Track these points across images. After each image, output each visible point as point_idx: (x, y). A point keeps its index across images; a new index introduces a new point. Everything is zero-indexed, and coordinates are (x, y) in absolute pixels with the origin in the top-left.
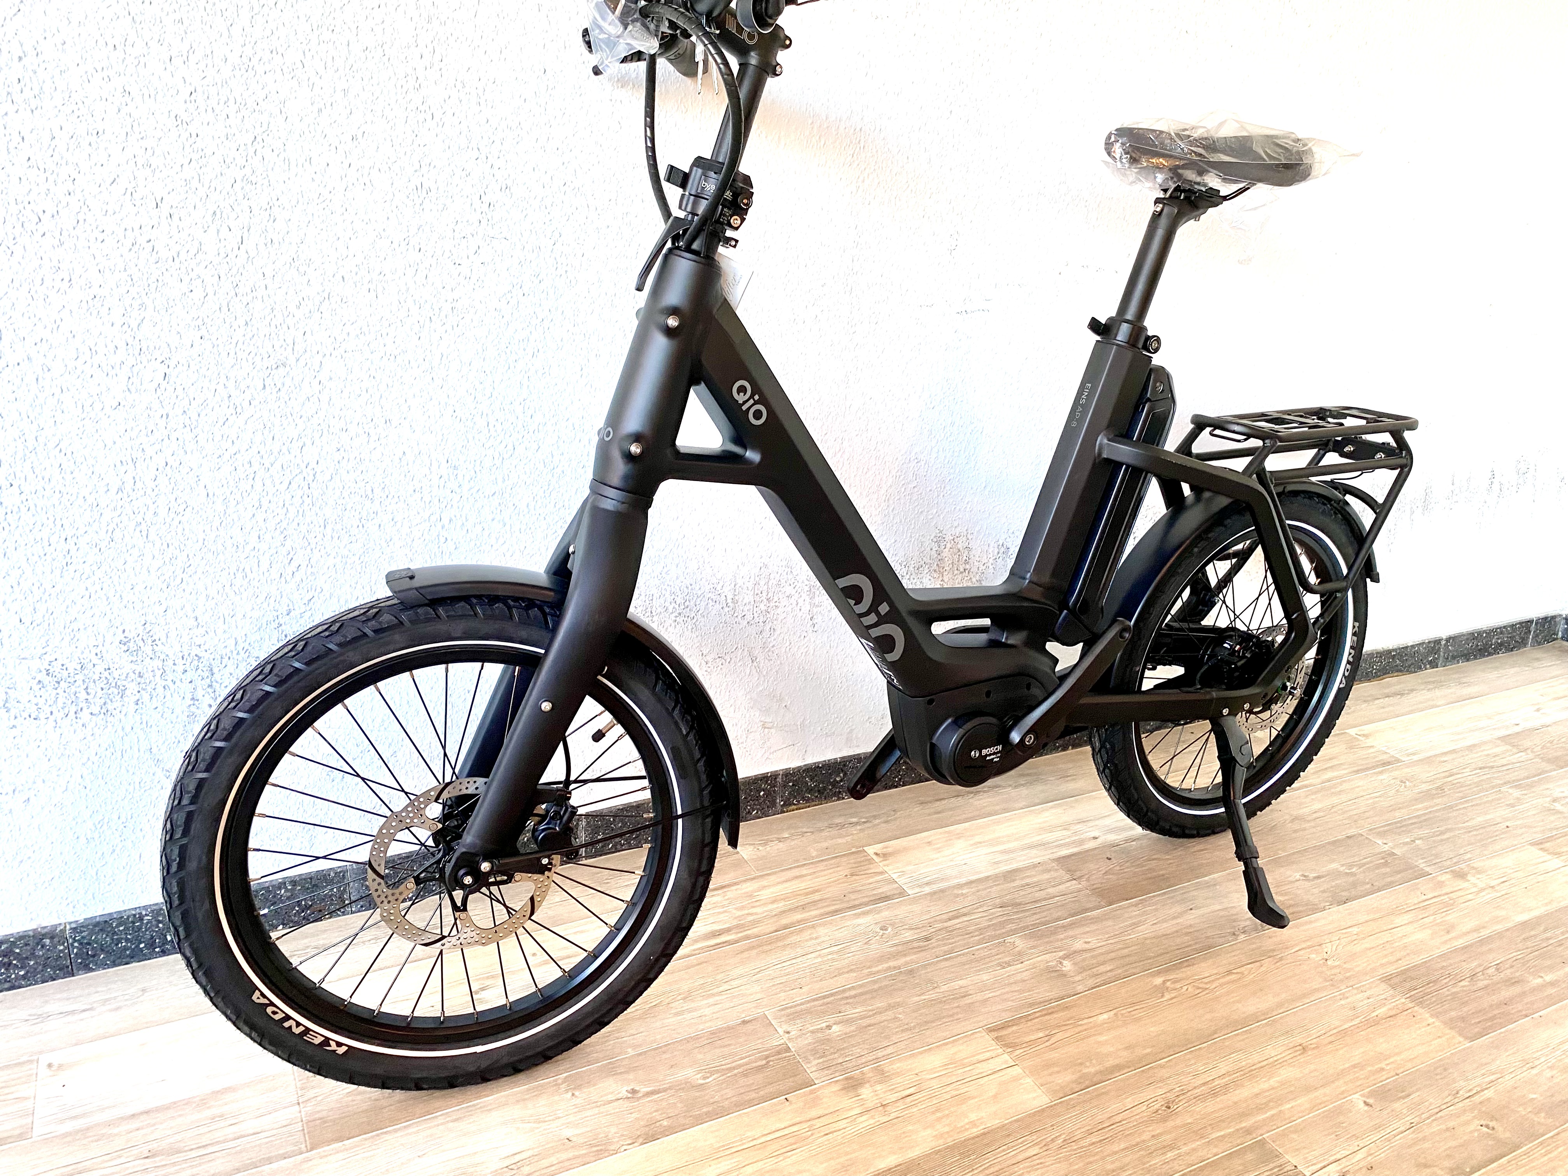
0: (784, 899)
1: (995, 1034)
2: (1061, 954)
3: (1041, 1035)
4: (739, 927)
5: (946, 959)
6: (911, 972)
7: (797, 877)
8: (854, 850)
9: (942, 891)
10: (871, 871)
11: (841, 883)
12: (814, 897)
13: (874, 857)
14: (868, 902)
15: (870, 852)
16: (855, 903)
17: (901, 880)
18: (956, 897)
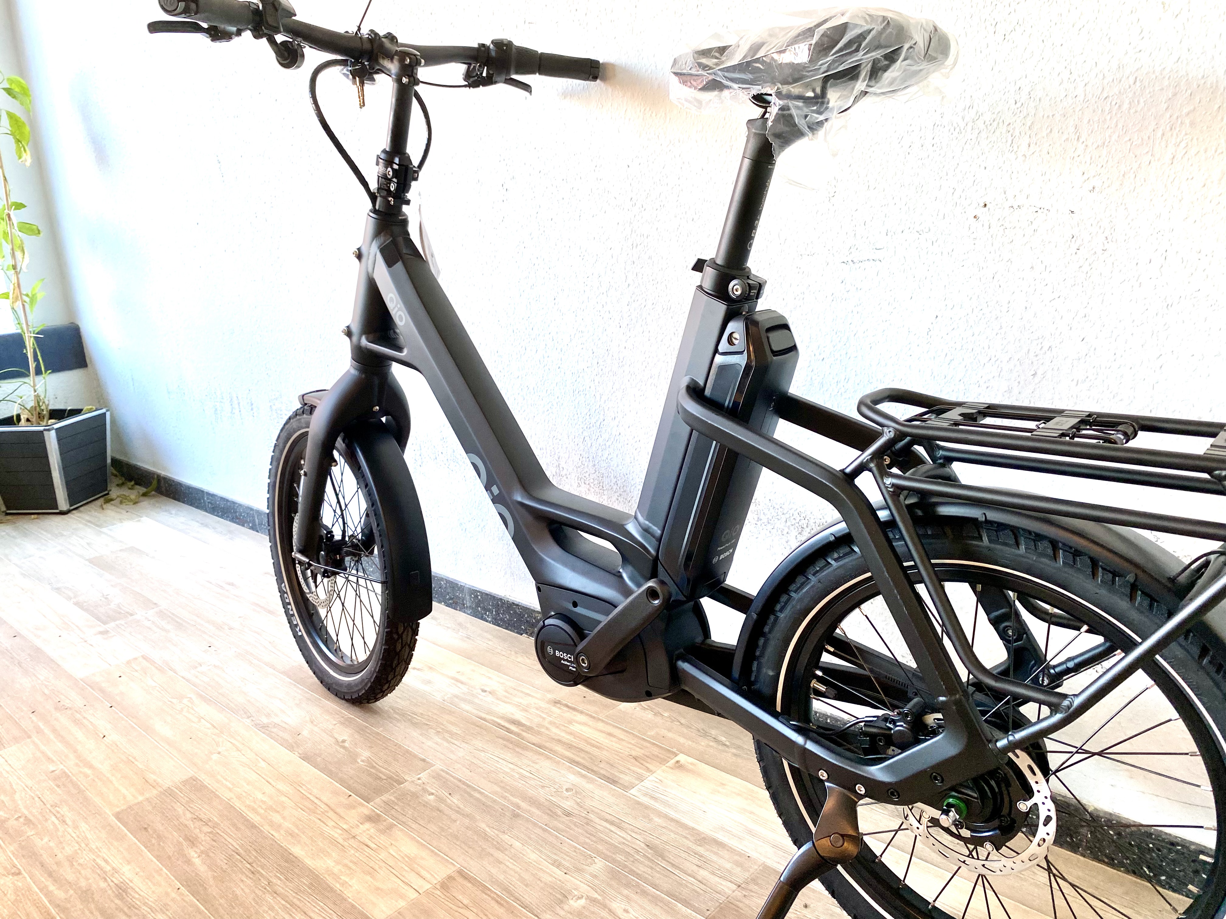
0: (575, 737)
1: (456, 875)
2: (596, 896)
3: (466, 902)
4: (529, 729)
5: (545, 830)
6: (516, 816)
7: (610, 734)
8: (674, 750)
9: (647, 807)
10: (648, 765)
11: (618, 755)
12: (588, 748)
13: (673, 762)
14: (600, 774)
15: (677, 758)
16: (595, 769)
17: (646, 783)
18: (644, 817)
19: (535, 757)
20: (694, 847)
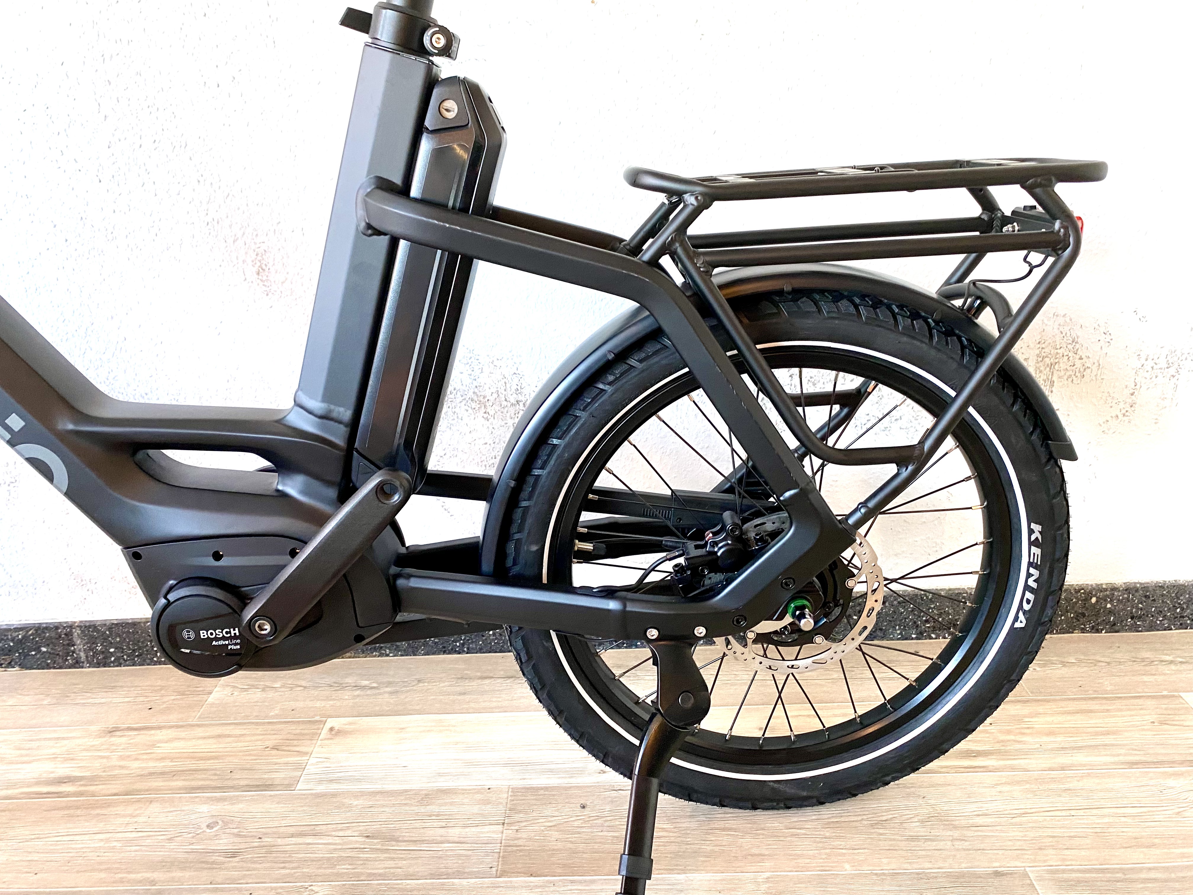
0: (172, 760)
4: (93, 780)
5: (213, 890)
7: (219, 736)
8: (317, 718)
9: (334, 795)
10: (297, 749)
11: (250, 755)
12: (202, 765)
13: (325, 732)
14: (243, 786)
15: (328, 726)
16: (230, 783)
17: (311, 769)
18: (338, 807)
19: (130, 810)
20: (422, 809)
